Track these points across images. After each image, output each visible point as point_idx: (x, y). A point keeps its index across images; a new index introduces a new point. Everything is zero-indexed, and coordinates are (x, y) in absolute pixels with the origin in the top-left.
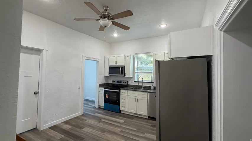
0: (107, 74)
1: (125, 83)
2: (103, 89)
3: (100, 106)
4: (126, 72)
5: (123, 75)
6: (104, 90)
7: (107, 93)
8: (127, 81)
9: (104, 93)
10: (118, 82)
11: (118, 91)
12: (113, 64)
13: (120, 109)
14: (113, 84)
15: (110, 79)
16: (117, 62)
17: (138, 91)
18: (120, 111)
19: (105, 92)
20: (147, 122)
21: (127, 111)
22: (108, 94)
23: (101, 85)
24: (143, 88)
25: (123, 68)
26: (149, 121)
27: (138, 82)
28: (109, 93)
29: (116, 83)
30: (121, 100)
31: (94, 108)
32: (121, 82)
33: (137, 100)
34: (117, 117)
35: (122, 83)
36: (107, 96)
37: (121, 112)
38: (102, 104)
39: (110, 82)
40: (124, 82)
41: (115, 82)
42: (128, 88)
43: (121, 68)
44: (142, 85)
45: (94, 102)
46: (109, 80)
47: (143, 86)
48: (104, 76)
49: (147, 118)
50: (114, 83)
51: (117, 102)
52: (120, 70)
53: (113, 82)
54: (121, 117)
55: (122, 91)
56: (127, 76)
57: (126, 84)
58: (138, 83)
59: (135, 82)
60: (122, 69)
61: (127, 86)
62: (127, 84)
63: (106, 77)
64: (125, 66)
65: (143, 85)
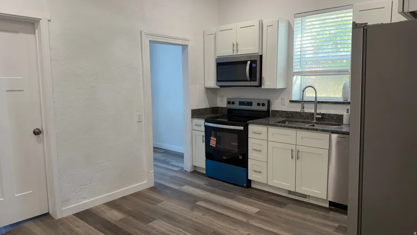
0: (212, 83)
1: (263, 105)
2: (202, 122)
3: (195, 167)
4: (263, 75)
5: (256, 83)
6: (205, 126)
7: (213, 133)
8: (269, 102)
9: (204, 134)
10: (241, 103)
11: (242, 128)
12: (226, 52)
13: (249, 178)
14: (230, 111)
15: (222, 96)
16: (237, 45)
17: (300, 128)
18: (249, 182)
19: (209, 132)
20: (325, 218)
21: (267, 185)
22: (215, 136)
23: (196, 114)
24: (317, 119)
25: (255, 62)
26: (332, 214)
27: (300, 102)
28: (218, 133)
29: (237, 106)
30: (251, 154)
31: (183, 171)
32: (250, 104)
33: (296, 155)
34: (240, 197)
35: (255, 107)
36: (213, 142)
37: (253, 185)
38: (201, 162)
39: (222, 103)
40: (259, 104)
41: (233, 103)
42: (271, 120)
43: (249, 62)
44: (313, 111)
45: (180, 156)
46: (219, 99)
47: (319, 114)
48: (203, 88)
49: (327, 206)
50: (232, 106)
51: (241, 157)
52: (248, 67)
53: (229, 103)
54: (250, 200)
55: (253, 128)
56: (267, 84)
57: (265, 108)
58: (300, 105)
59: (291, 101)
60: (254, 65)
61: (269, 116)
62: (268, 110)
63: (209, 90)
64: (261, 56)
65: (318, 111)
